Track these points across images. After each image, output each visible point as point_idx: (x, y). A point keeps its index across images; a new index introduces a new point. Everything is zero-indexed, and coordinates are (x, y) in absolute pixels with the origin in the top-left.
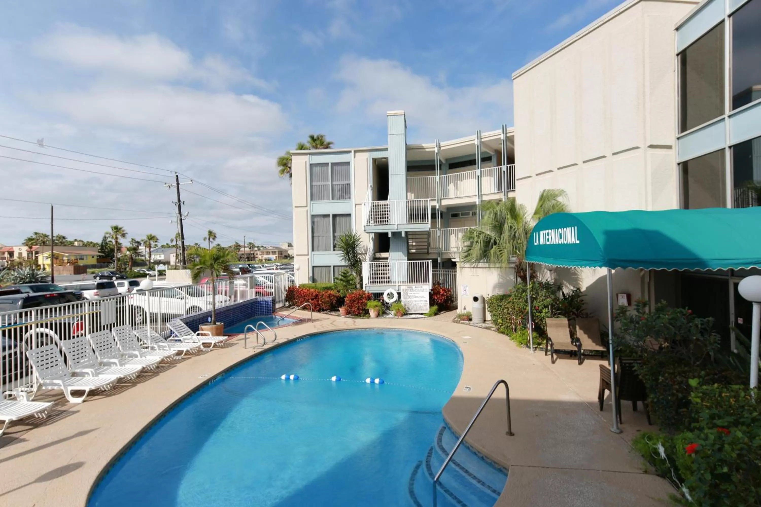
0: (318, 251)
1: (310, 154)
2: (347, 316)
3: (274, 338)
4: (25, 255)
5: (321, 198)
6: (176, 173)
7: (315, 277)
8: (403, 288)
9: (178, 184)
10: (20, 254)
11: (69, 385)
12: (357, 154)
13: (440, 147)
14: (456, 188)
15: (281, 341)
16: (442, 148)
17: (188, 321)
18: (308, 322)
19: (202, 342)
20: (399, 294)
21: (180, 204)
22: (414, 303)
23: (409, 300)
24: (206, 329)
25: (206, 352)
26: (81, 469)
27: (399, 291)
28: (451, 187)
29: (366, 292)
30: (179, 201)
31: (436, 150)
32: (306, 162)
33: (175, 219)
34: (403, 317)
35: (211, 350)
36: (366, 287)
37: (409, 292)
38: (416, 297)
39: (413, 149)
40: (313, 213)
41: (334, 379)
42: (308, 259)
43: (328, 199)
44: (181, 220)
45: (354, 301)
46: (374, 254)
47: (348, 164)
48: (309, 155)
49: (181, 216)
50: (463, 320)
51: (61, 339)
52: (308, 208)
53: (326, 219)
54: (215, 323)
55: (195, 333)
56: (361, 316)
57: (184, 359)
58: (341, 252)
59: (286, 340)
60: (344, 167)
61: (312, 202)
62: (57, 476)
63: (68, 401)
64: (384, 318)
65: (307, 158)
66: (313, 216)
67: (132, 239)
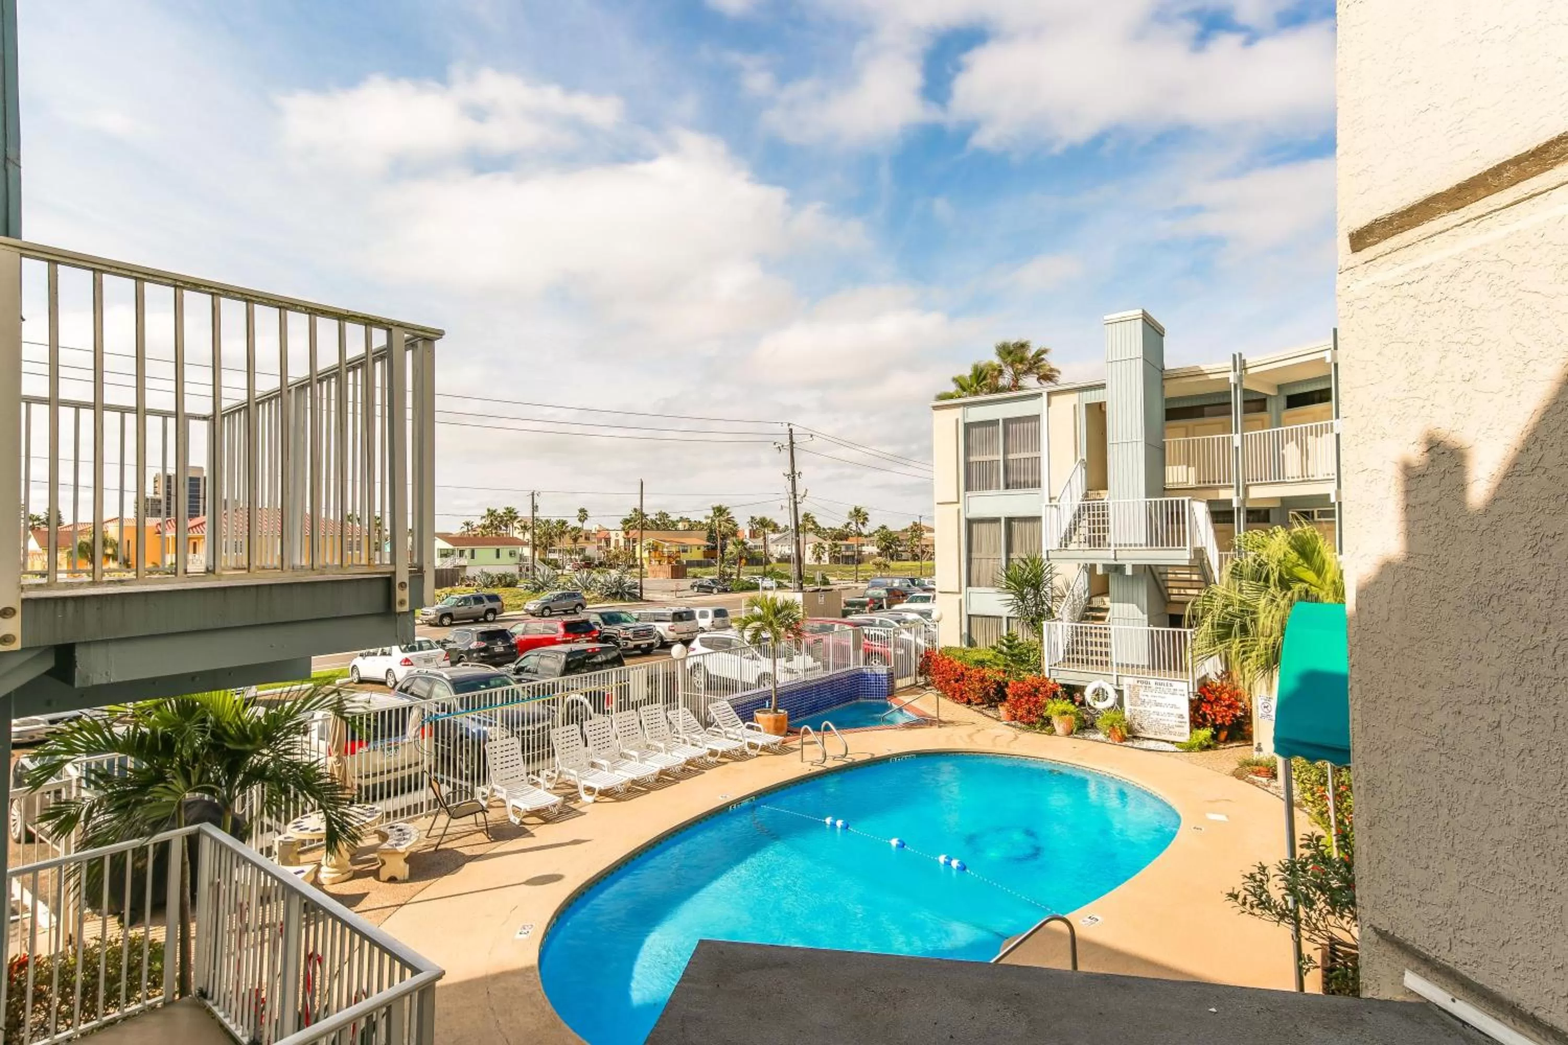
0: (979, 586)
1: (964, 405)
2: (1013, 723)
3: (843, 753)
4: (622, 543)
5: (987, 485)
6: (789, 425)
7: (974, 636)
8: (1127, 682)
9: (792, 443)
10: (617, 541)
11: (584, 779)
12: (1054, 399)
13: (1244, 368)
14: (1305, 453)
15: (859, 758)
16: (1250, 371)
17: (739, 702)
18: (931, 725)
19: (747, 740)
20: (1119, 692)
21: (794, 477)
22: (1155, 717)
23: (1142, 708)
24: (763, 718)
25: (752, 757)
26: (559, 882)
27: (1120, 688)
28: (1291, 451)
29: (1051, 681)
30: (793, 472)
31: (1232, 378)
32: (957, 421)
33: (786, 503)
34: (1124, 743)
35: (758, 756)
36: (1050, 670)
37: (1141, 692)
38: (1157, 705)
39: (1177, 377)
40: (969, 516)
41: (894, 842)
42: (960, 601)
43: (998, 487)
44: (795, 503)
45: (1021, 697)
46: (1089, 600)
47: (1037, 418)
48: (962, 408)
49: (795, 497)
50: (1257, 773)
51: (595, 711)
52: (961, 506)
53: (994, 526)
54: (775, 710)
55: (744, 723)
56: (1035, 729)
57: (719, 764)
58: (1012, 596)
59: (867, 757)
60: (1030, 425)
61: (969, 494)
62: (543, 883)
63: (580, 798)
64: (1084, 739)
65: (958, 413)
66: (970, 522)
67: (752, 518)
